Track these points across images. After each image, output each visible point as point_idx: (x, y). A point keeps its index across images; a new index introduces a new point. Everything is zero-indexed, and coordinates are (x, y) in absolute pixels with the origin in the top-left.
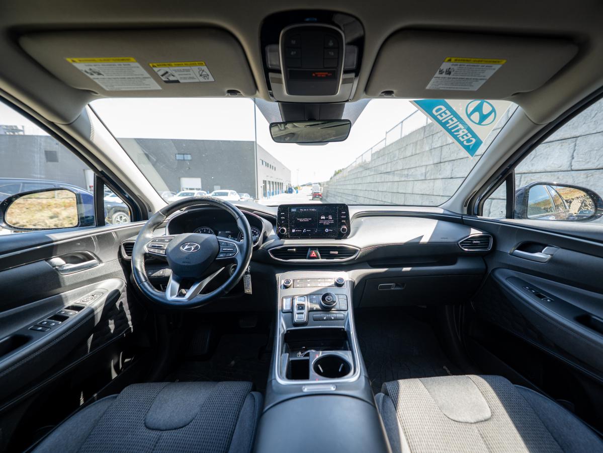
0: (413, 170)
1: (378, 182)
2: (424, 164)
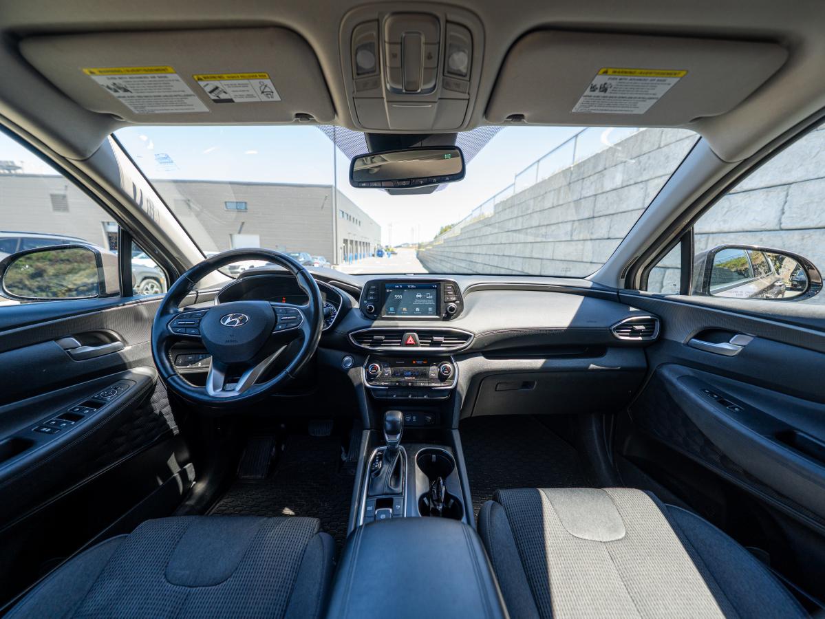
0: (553, 227)
1: (505, 244)
2: (570, 218)
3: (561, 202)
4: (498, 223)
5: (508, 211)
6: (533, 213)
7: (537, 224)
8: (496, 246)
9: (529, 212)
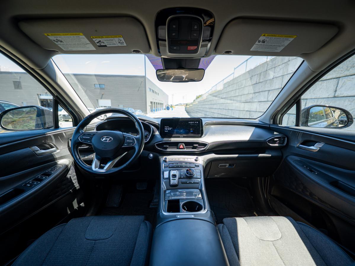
3: (261, 81)
4: (226, 93)
5: (230, 86)
6: (244, 87)
7: (247, 93)
8: (225, 105)
9: (242, 87)
